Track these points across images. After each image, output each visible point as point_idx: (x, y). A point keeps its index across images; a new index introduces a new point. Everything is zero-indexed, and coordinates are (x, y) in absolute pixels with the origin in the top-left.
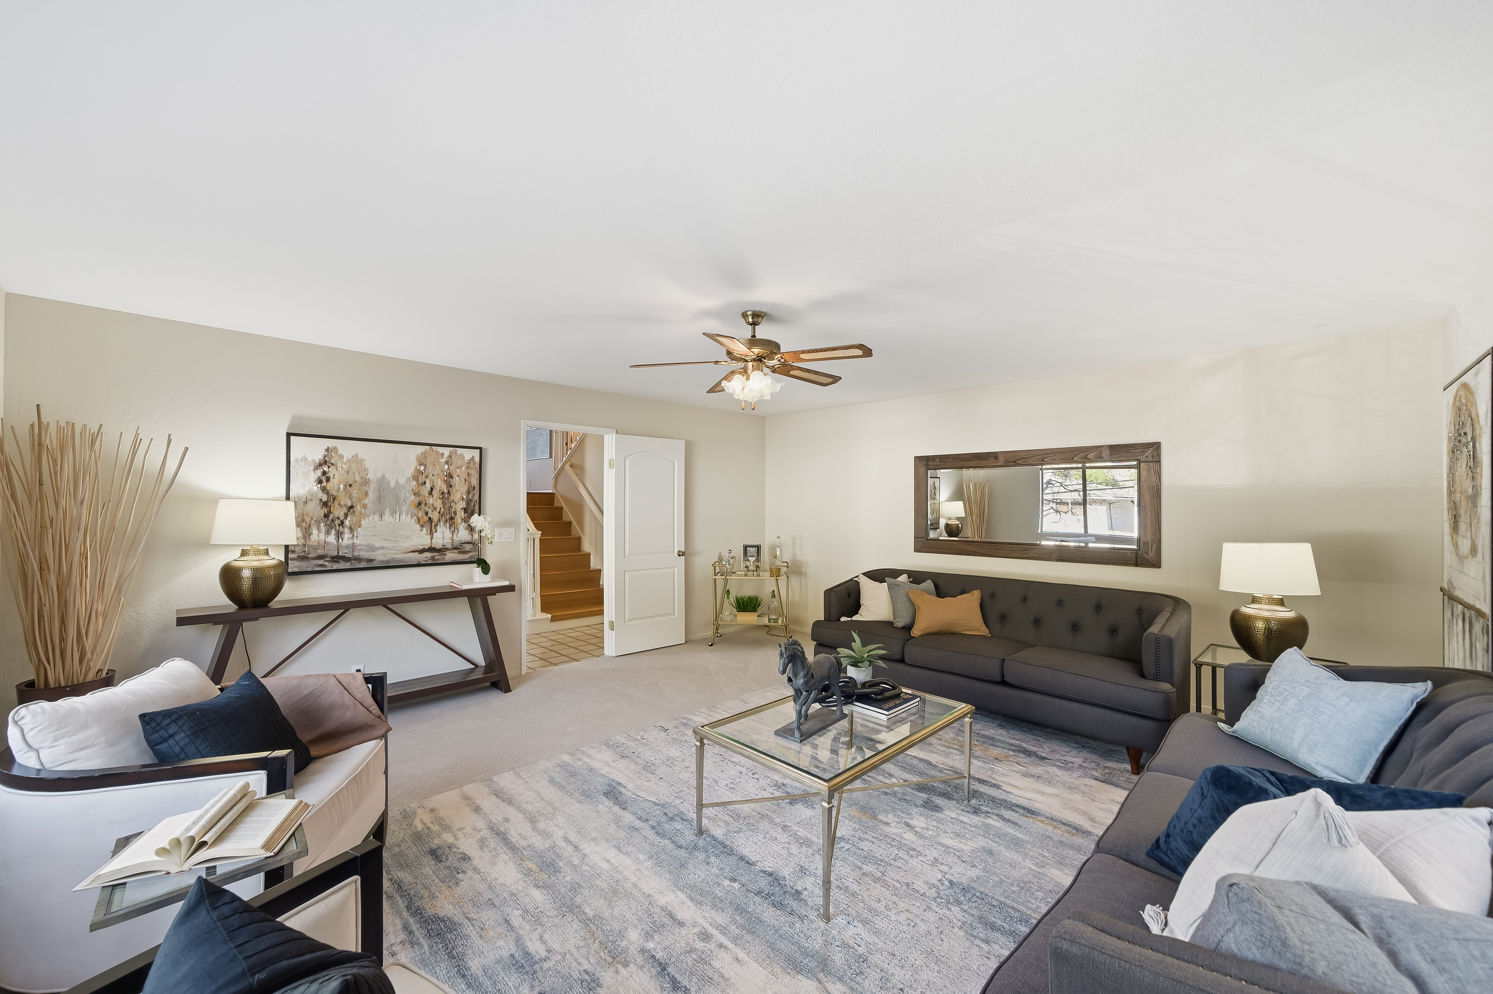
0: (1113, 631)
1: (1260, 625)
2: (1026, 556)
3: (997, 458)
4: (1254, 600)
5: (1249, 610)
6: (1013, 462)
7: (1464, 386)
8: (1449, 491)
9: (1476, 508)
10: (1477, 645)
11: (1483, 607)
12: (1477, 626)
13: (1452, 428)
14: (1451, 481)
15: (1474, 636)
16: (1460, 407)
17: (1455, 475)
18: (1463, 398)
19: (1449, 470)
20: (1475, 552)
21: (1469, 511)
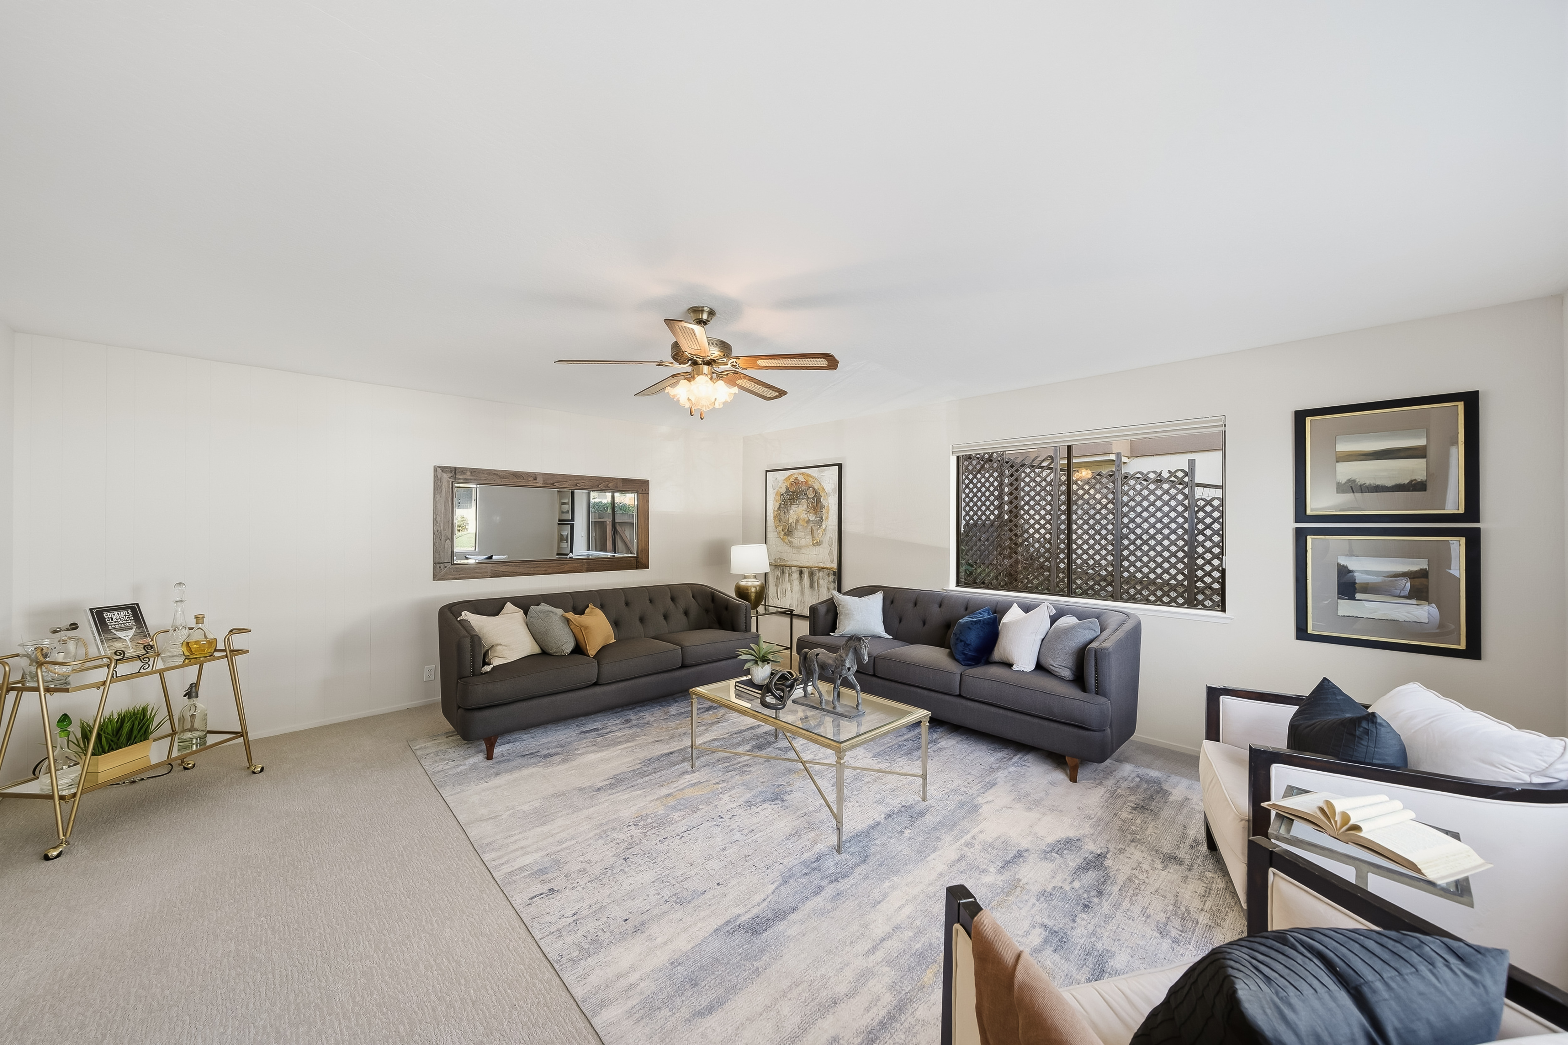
0: (686, 613)
1: (753, 590)
2: (561, 571)
3: (535, 479)
4: (745, 577)
5: (743, 583)
6: (551, 484)
7: (803, 474)
8: (778, 518)
9: (821, 526)
10: (821, 582)
11: (828, 565)
12: (821, 574)
13: (783, 490)
14: (782, 514)
15: (816, 578)
16: (796, 482)
17: (788, 511)
18: (801, 478)
19: (779, 509)
20: (818, 544)
21: (810, 527)
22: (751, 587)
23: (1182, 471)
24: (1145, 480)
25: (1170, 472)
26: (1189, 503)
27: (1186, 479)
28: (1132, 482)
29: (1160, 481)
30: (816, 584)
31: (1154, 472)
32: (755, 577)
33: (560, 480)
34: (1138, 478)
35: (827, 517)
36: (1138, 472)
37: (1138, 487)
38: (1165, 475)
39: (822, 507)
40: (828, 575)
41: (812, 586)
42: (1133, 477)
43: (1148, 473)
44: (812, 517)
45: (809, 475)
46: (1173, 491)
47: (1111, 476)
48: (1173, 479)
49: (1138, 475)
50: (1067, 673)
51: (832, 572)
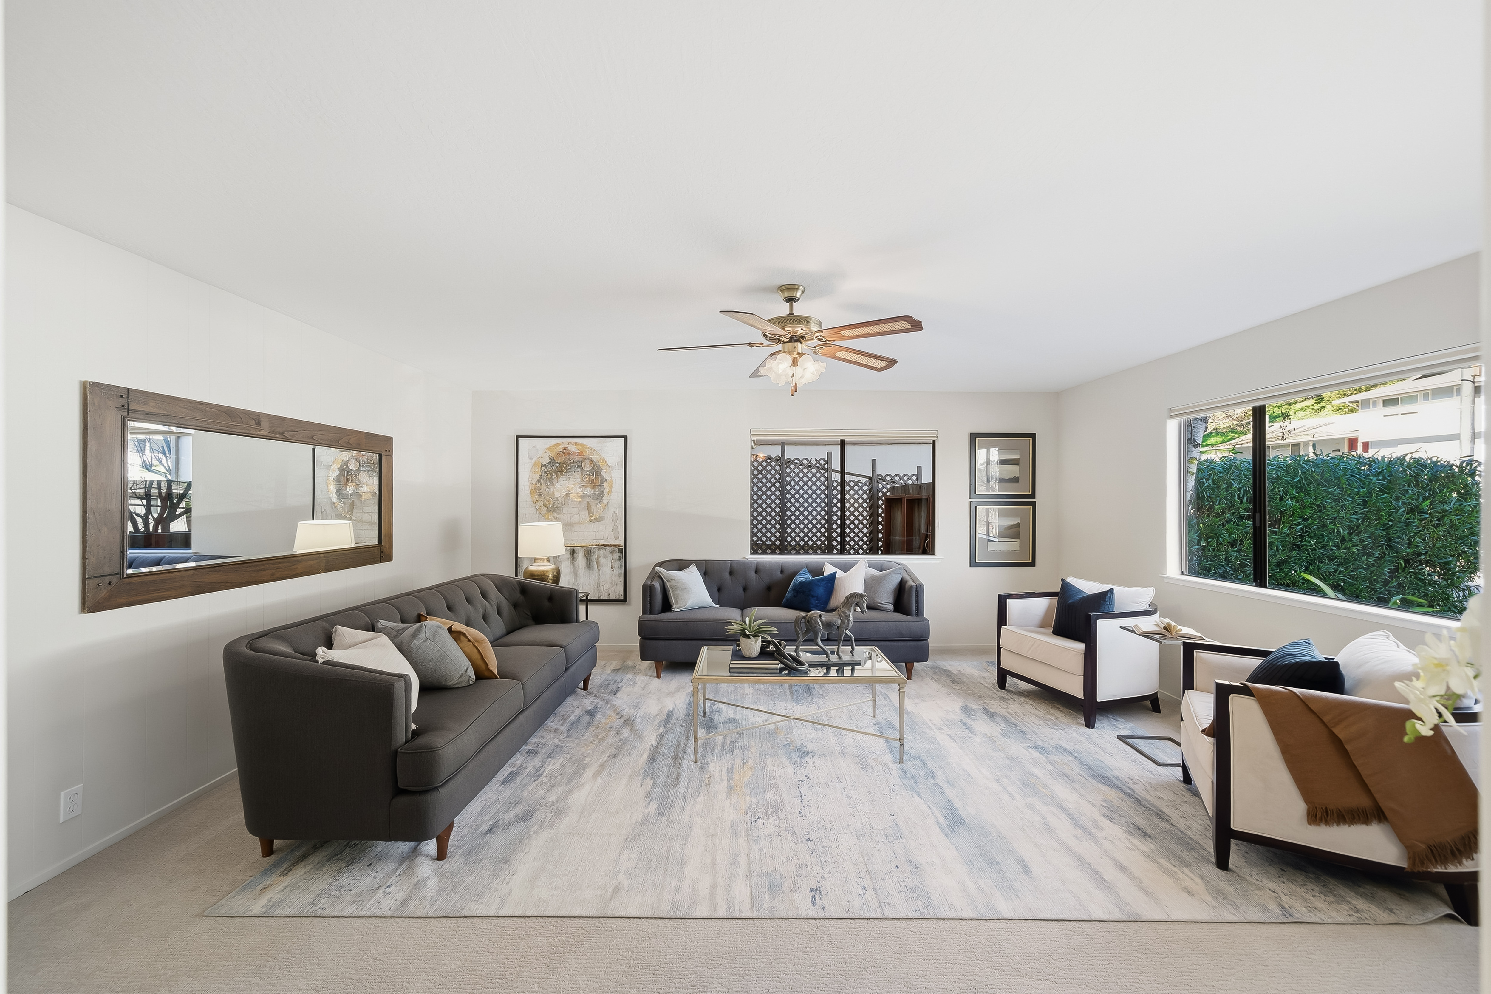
1: (550, 575)
3: (258, 423)
5: (534, 568)
7: (576, 444)
8: (537, 492)
9: (601, 501)
10: (602, 560)
11: (612, 542)
12: (602, 552)
13: (546, 461)
14: (544, 487)
15: (594, 557)
16: (565, 451)
17: (553, 485)
18: (572, 448)
19: (539, 481)
20: (598, 520)
21: (585, 502)
22: (548, 571)
23: (824, 460)
24: (801, 465)
25: (816, 460)
26: (828, 484)
27: (826, 466)
28: (792, 466)
29: (810, 466)
30: (595, 563)
31: (807, 459)
32: (548, 560)
33: (294, 429)
34: (797, 463)
35: (610, 492)
36: (797, 459)
37: (797, 470)
38: (814, 462)
39: (603, 481)
40: (612, 553)
41: (589, 565)
42: (793, 462)
43: (803, 460)
44: (588, 491)
45: (583, 445)
46: (818, 475)
47: (778, 460)
48: (818, 465)
49: (796, 461)
50: (891, 607)
51: (617, 549)
